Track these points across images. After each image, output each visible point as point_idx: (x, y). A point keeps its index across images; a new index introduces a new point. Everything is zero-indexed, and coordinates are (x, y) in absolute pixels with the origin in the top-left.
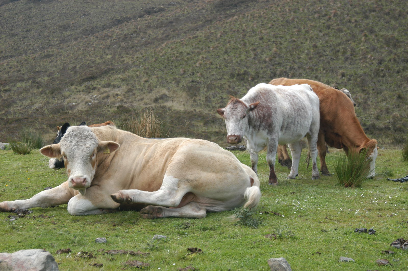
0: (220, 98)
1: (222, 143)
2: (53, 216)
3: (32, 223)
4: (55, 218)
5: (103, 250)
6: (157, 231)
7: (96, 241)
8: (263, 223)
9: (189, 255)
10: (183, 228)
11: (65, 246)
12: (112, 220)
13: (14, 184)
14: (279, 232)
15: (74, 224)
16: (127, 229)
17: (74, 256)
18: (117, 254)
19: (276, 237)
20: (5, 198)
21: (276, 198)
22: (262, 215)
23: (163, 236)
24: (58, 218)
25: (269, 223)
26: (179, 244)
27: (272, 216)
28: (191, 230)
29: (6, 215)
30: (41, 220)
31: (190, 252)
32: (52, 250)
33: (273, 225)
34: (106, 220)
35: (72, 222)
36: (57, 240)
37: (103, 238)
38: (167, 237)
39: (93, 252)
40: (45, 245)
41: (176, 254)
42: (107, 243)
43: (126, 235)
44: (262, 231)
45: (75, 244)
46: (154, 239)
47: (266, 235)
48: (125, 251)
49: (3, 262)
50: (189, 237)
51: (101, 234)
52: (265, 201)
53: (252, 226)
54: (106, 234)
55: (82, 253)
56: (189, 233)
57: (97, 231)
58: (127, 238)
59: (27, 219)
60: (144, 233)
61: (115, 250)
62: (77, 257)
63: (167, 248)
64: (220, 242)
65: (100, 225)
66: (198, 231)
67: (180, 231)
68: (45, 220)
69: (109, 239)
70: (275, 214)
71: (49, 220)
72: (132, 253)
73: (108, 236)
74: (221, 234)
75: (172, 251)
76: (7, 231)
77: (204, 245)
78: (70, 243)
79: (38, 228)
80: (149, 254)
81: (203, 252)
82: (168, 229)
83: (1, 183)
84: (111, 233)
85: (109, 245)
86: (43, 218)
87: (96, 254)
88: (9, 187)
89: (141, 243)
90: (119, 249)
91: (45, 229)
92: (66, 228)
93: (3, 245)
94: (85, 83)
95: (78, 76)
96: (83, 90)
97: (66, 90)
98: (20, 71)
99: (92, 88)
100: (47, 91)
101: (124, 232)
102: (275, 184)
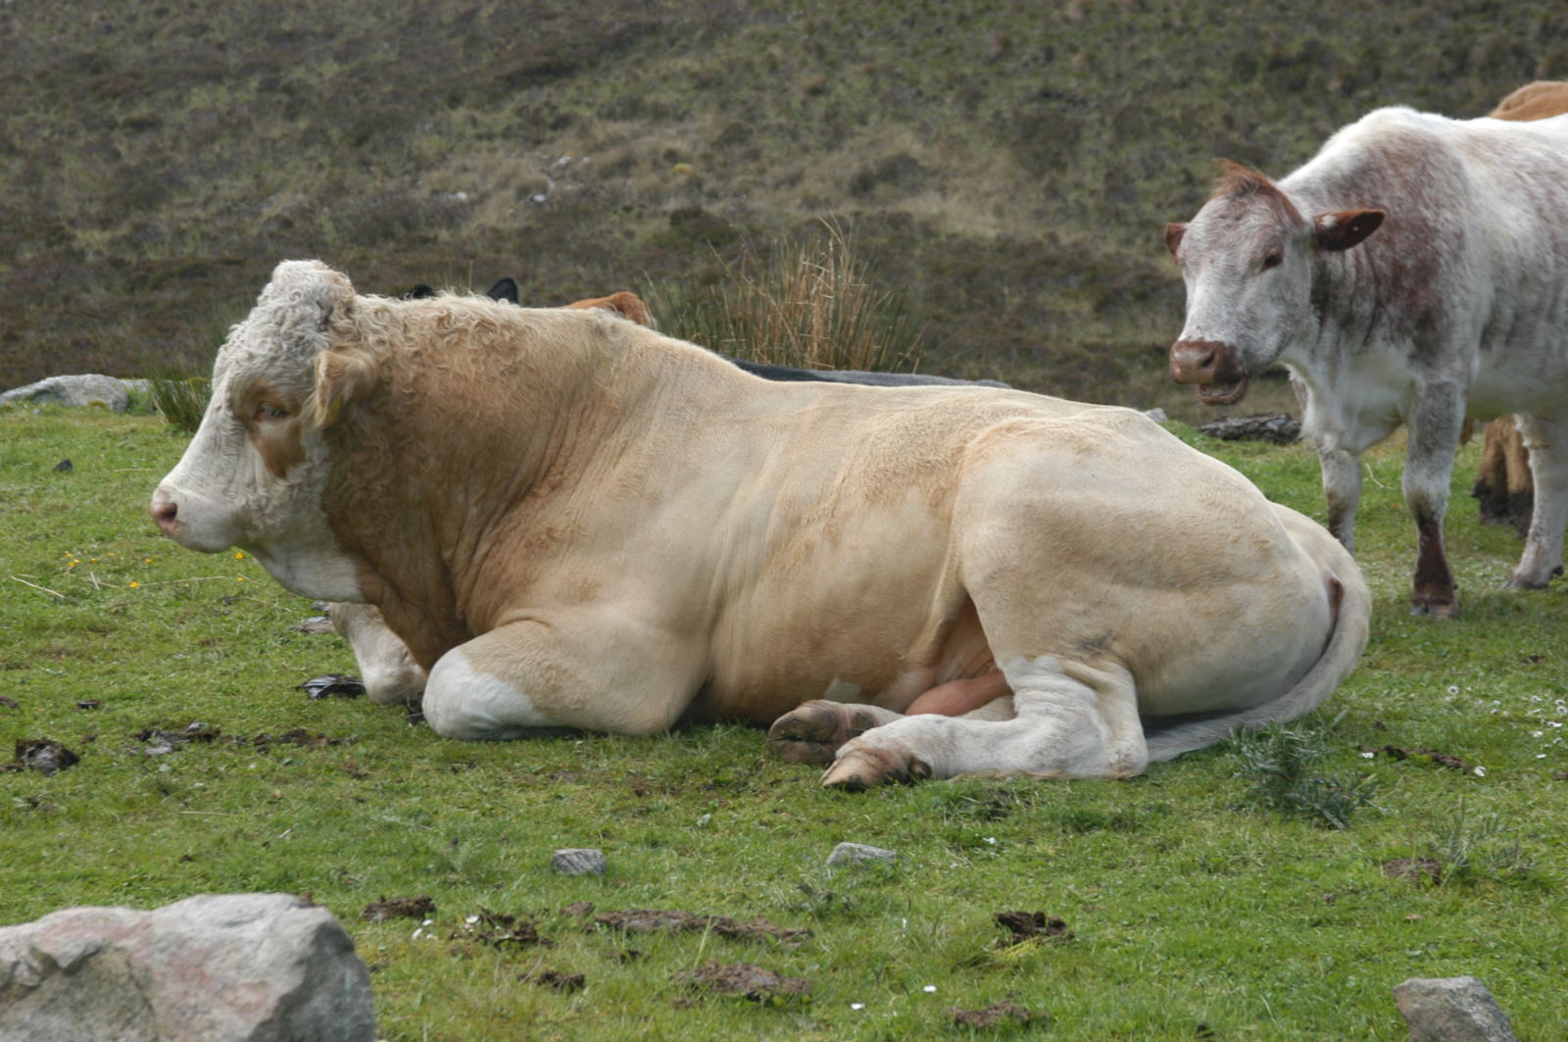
2: (354, 736)
3: (252, 766)
4: (361, 749)
5: (589, 909)
6: (849, 827)
7: (556, 866)
8: (1377, 802)
9: (1003, 945)
10: (979, 813)
11: (407, 883)
12: (634, 766)
13: (171, 579)
14: (1454, 849)
15: (451, 780)
16: (705, 813)
17: (450, 931)
18: (654, 933)
19: (1439, 872)
20: (127, 644)
21: (1446, 682)
22: (1372, 764)
23: (877, 851)
24: (373, 747)
25: (1404, 805)
26: (955, 891)
27: (1421, 771)
28: (1017, 823)
29: (131, 727)
30: (295, 756)
31: (1007, 934)
32: (346, 901)
33: (1428, 815)
34: (604, 764)
35: (440, 771)
36: (368, 853)
37: (590, 852)
38: (900, 857)
39: (538, 918)
40: (311, 875)
41: (940, 938)
42: (606, 874)
43: (698, 841)
44: (1372, 842)
45: (453, 877)
46: (836, 864)
47: (1392, 864)
48: (694, 917)
49: (110, 950)
50: (1003, 860)
51: (579, 829)
52: (1388, 694)
53: (1320, 815)
54: (606, 834)
55: (487, 917)
56: (1006, 841)
57: (562, 815)
58: (704, 853)
59: (230, 749)
60: (787, 835)
61: (646, 912)
62: (461, 937)
63: (896, 909)
64: (1157, 887)
65: (574, 787)
66: (1050, 830)
67: (960, 828)
68: (312, 755)
69: (618, 859)
70: (1438, 761)
71: (334, 755)
72: (725, 928)
73: (611, 843)
74: (1162, 848)
75: (921, 924)
76: (130, 803)
77: (1080, 902)
78: (428, 872)
79: (278, 792)
80: (811, 934)
81: (1071, 936)
82: (905, 820)
83: (109, 572)
84: (626, 828)
85: (617, 886)
86: (305, 747)
87: (553, 929)
88: (145, 591)
89: (771, 879)
90: (667, 905)
91: (312, 800)
92: (415, 800)
93: (114, 871)
94: (518, 97)
95: (485, 61)
96: (510, 128)
97: (427, 128)
98: (204, 28)
99: (552, 120)
100: (335, 133)
101: (692, 824)
102: (1444, 612)
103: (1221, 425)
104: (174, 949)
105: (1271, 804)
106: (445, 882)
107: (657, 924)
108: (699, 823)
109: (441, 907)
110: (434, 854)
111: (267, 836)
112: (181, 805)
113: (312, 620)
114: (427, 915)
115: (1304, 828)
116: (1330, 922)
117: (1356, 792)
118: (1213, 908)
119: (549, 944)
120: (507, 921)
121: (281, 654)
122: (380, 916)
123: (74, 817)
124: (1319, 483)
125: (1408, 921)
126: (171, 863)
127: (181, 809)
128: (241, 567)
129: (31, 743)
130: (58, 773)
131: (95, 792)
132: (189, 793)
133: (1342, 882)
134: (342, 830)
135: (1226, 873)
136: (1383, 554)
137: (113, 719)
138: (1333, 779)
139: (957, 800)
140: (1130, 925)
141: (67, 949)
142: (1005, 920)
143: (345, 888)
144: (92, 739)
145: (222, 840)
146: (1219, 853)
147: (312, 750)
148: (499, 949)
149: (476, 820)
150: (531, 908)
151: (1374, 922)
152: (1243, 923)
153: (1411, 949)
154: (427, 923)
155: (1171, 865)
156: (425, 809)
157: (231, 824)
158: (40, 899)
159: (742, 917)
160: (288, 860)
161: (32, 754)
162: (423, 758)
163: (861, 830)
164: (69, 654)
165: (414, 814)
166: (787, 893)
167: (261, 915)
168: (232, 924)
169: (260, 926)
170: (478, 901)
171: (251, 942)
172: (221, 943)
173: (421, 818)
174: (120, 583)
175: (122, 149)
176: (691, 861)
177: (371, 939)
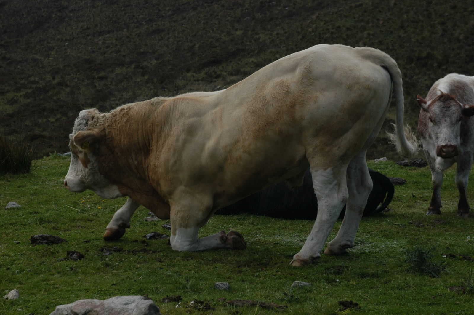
2: (160, 250)
3: (132, 258)
4: (162, 254)
5: (225, 299)
6: (298, 276)
7: (215, 287)
8: (447, 270)
9: (341, 310)
10: (334, 273)
11: (174, 292)
12: (237, 259)
13: (109, 206)
14: (469, 283)
15: (187, 263)
16: (257, 272)
17: (186, 305)
18: (243, 306)
19: (465, 290)
20: (97, 224)
21: (467, 236)
22: (446, 259)
23: (305, 283)
24: (165, 253)
25: (455, 271)
26: (327, 295)
27: (459, 261)
28: (345, 276)
29: (98, 248)
30: (143, 256)
31: (342, 307)
32: (157, 297)
33: (462, 274)
34: (229, 258)
35: (183, 260)
36: (164, 283)
37: (225, 283)
38: (312, 285)
39: (211, 302)
40: (148, 289)
41: (323, 308)
42: (230, 289)
43: (255, 280)
44: (445, 281)
45: (187, 290)
46: (294, 287)
47: (451, 288)
48: (254, 302)
49: (93, 311)
50: (341, 286)
51: (222, 277)
52: (450, 239)
53: (431, 273)
54: (229, 278)
55: (196, 301)
56: (342, 280)
57: (217, 272)
58: (257, 283)
59: (125, 254)
60: (280, 278)
61: (241, 301)
62: (189, 307)
63: (311, 300)
64: (385, 294)
65: (220, 265)
66: (354, 277)
67: (329, 277)
68: (148, 256)
69: (232, 285)
70: (464, 258)
71: (154, 256)
72: (263, 305)
73: (231, 281)
74: (386, 283)
75: (318, 304)
76: (98, 269)
77: (363, 298)
78: (180, 289)
79: (138, 266)
80: (287, 307)
81: (360, 308)
82: (313, 274)
83: (92, 204)
84: (235, 276)
85: (232, 293)
86: (146, 253)
87: (215, 305)
88: (102, 209)
89: (275, 291)
90: (246, 298)
91: (148, 268)
92: (176, 268)
93: (94, 288)
94: (206, 69)
95: (197, 59)
96: (203, 78)
97: (181, 78)
98: (119, 51)
99: (215, 76)
100: (155, 80)
101: (253, 275)
102: (466, 215)
103: (403, 162)
104: (110, 311)
105: (417, 270)
106: (185, 292)
107: (244, 304)
108: (255, 275)
109: (184, 299)
110: (182, 284)
111: (135, 278)
112: (112, 269)
113: (148, 217)
114: (180, 301)
115: (426, 277)
116: (434, 304)
117: (441, 267)
118: (400, 300)
119: (213, 309)
120: (202, 303)
121: (140, 227)
122: (167, 301)
123: (83, 273)
124: (431, 178)
125: (456, 304)
126: (109, 286)
127: (112, 271)
129: (71, 252)
130: (78, 260)
131: (88, 266)
132: (114, 266)
133: (437, 293)
134: (156, 277)
135: (404, 290)
136: (449, 199)
137: (93, 245)
138: (435, 263)
139: (328, 269)
140: (377, 305)
141: (81, 311)
142: (341, 303)
143: (157, 293)
144: (88, 251)
145: (123, 280)
146: (402, 284)
147: (148, 254)
148: (200, 311)
149: (193, 274)
150: (208, 299)
151: (446, 304)
152: (409, 304)
153: (457, 312)
154: (180, 303)
155: (388, 288)
156: (179, 271)
157: (126, 275)
158: (74, 296)
159: (268, 302)
160: (141, 285)
161: (71, 255)
162: (179, 256)
163: (301, 277)
164: (81, 227)
165: (176, 272)
166: (280, 295)
167: (134, 302)
168: (126, 304)
169: (134, 305)
170: (194, 297)
171: (131, 309)
172: (123, 309)
173: (178, 273)
174: (95, 207)
175: (97, 85)
176: (253, 286)
177: (164, 308)
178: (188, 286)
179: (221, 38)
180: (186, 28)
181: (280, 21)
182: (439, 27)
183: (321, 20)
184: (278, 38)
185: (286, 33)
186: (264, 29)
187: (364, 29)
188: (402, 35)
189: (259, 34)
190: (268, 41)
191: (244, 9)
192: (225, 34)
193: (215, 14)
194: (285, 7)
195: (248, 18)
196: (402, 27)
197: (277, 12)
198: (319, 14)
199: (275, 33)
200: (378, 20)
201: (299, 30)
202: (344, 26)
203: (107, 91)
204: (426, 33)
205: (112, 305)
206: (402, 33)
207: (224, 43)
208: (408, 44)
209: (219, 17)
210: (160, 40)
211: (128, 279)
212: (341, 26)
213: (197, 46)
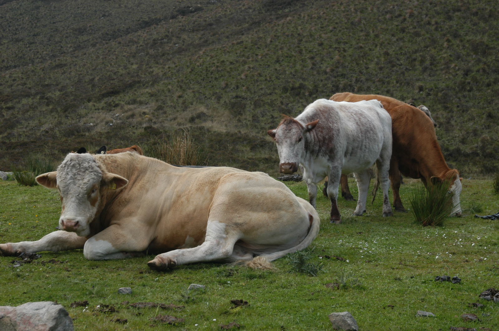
0: (271, 117)
1: (274, 172)
2: (67, 261)
3: (41, 269)
4: (69, 264)
5: (128, 303)
6: (193, 280)
7: (119, 292)
8: (323, 269)
9: (232, 308)
10: (226, 275)
11: (81, 297)
12: (138, 266)
13: (19, 222)
14: (342, 280)
15: (92, 271)
16: (157, 277)
17: (92, 309)
18: (145, 308)
19: (339, 286)
20: (8, 239)
21: (339, 239)
22: (322, 260)
23: (200, 286)
24: (72, 263)
25: (330, 270)
26: (220, 295)
27: (333, 261)
28: (235, 278)
29: (10, 260)
30: (52, 266)
31: (233, 305)
32: (66, 303)
33: (336, 272)
34: (131, 266)
35: (89, 269)
36: (71, 290)
37: (128, 288)
38: (206, 287)
39: (115, 305)
40: (57, 296)
41: (216, 307)
42: (132, 294)
43: (155, 285)
44: (322, 279)
45: (93, 296)
46: (190, 289)
47: (327, 285)
48: (155, 304)
49: (6, 317)
50: (232, 287)
51: (125, 283)
52: (325, 243)
53: (310, 273)
54: (132, 284)
55: (102, 306)
56: (233, 282)
57: (120, 279)
58: (157, 287)
59: (35, 265)
60: (178, 282)
61: (142, 303)
62: (95, 311)
63: (205, 300)
64: (270, 292)
65: (123, 272)
66: (243, 279)
67: (221, 279)
68: (56, 266)
69: (135, 290)
70: (338, 259)
71: (62, 266)
72: (163, 306)
74: (271, 283)
75: (212, 304)
76: (10, 279)
77: (251, 297)
78: (87, 295)
79: (47, 275)
80: (184, 307)
81: (249, 305)
82: (207, 278)
83: (3, 221)
84: (137, 282)
85: (135, 297)
86: (54, 264)
87: (119, 308)
88: (13, 225)
89: (174, 294)
90: (148, 301)
91: (56, 277)
92: (83, 276)
93: (6, 297)
94: (105, 99)
95: (97, 90)
96: (103, 107)
97: (82, 107)
98: (25, 84)
99: (114, 105)
100: (59, 109)
101: (153, 280)
102: (338, 222)
103: (283, 177)
104: (22, 316)
105: (298, 271)
106: (91, 297)
107: (145, 306)
108: (155, 280)
109: (90, 304)
110: (88, 290)
111: (45, 287)
114: (87, 305)
115: (306, 277)
116: (313, 299)
117: (318, 267)
119: (118, 312)
120: (107, 306)
122: (74, 306)
125: (332, 299)
126: (20, 294)
127: (23, 280)
128: (37, 218)
132: (25, 276)
133: (315, 289)
134: (64, 285)
135: (287, 288)
136: (323, 208)
138: (313, 264)
139: (220, 272)
140: (264, 302)
142: (233, 302)
143: (66, 299)
145: (33, 288)
146: (285, 283)
147: (56, 264)
148: (105, 314)
149: (98, 281)
150: (113, 303)
151: (323, 299)
153: (332, 305)
154: (87, 307)
155: (273, 287)
156: (85, 279)
157: (36, 284)
159: (167, 303)
160: (50, 293)
162: (85, 266)
163: (196, 281)
165: (83, 280)
166: (178, 297)
167: (44, 307)
168: (37, 310)
169: (44, 310)
170: (100, 302)
171: (42, 314)
172: (34, 314)
173: (85, 281)
174: (6, 224)
175: (5, 114)
176: (153, 290)
177: (73, 312)
178: (94, 292)
179: (118, 72)
180: (87, 63)
181: (171, 56)
182: (309, 62)
183: (207, 55)
184: (169, 71)
185: (176, 66)
186: (157, 63)
187: (245, 63)
188: (278, 69)
189: (152, 68)
190: (161, 74)
191: (139, 45)
192: (122, 68)
193: (113, 50)
194: (175, 44)
195: (143, 53)
196: (278, 61)
197: (168, 48)
198: (205, 50)
199: (167, 66)
200: (257, 55)
201: (188, 64)
202: (227, 61)
203: (15, 119)
204: (298, 67)
205: (24, 311)
206: (277, 66)
207: (121, 75)
208: (283, 76)
209: (116, 53)
210: (63, 74)
211: (38, 288)
212: (225, 60)
213: (96, 79)
